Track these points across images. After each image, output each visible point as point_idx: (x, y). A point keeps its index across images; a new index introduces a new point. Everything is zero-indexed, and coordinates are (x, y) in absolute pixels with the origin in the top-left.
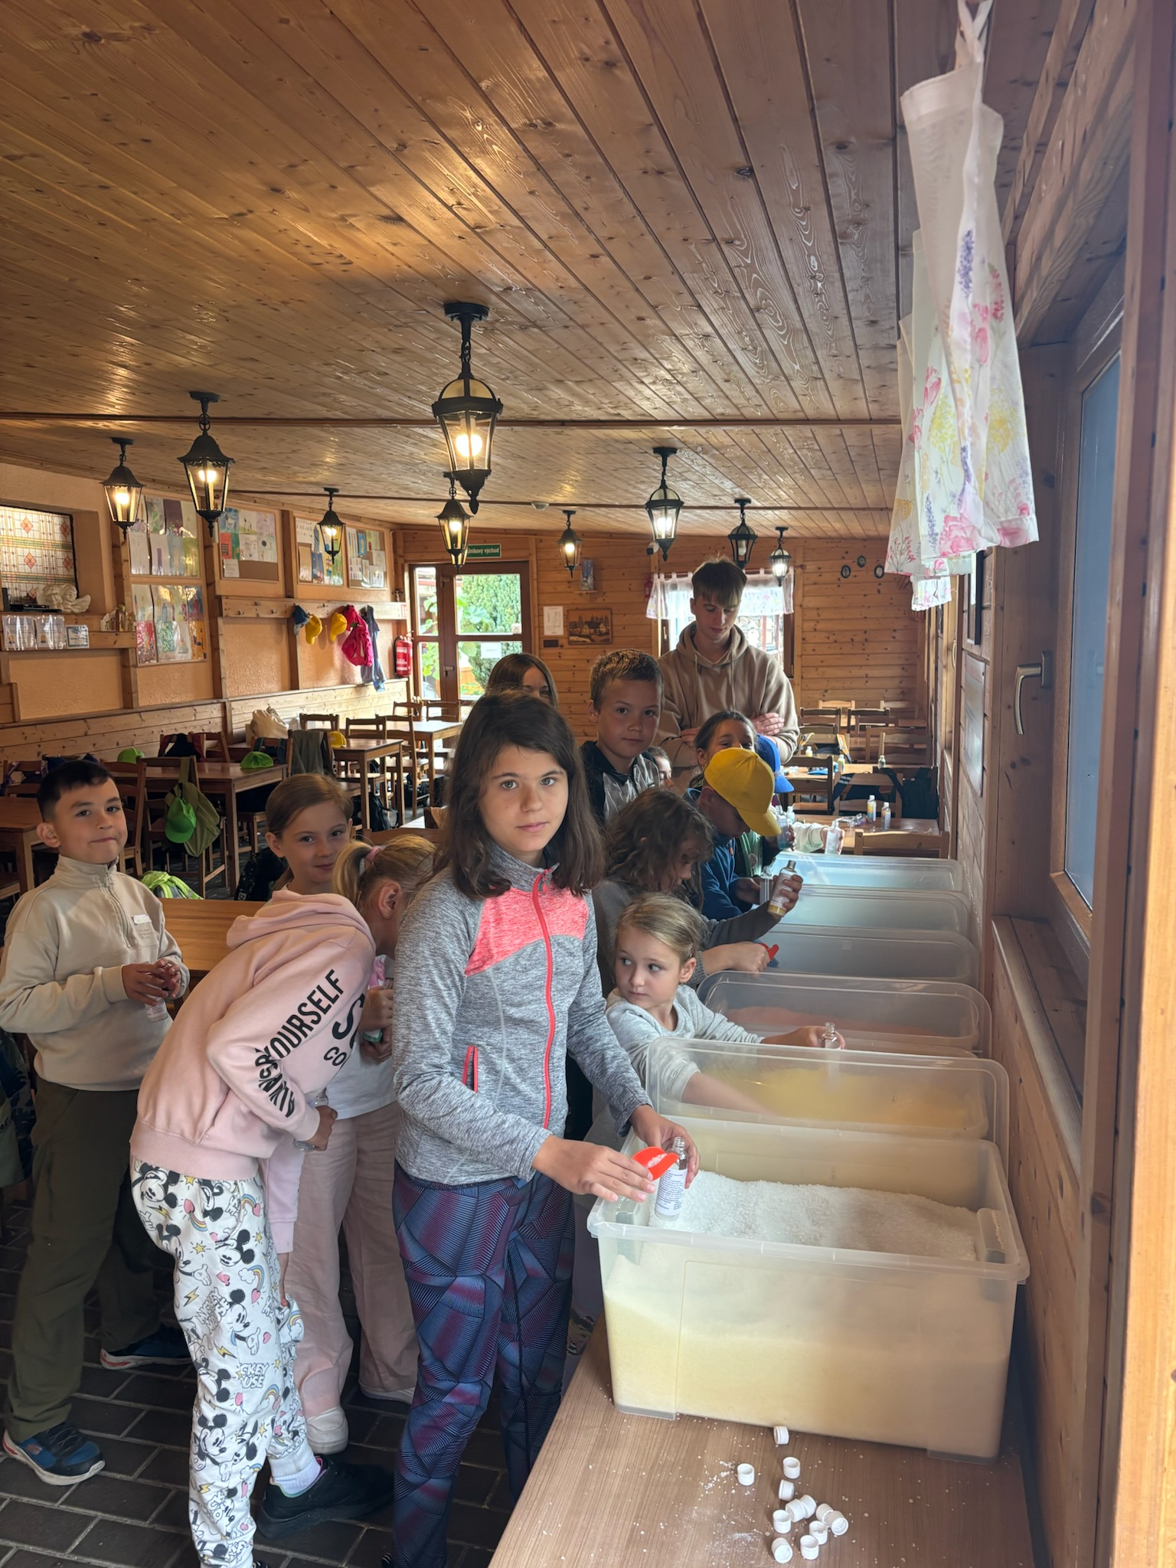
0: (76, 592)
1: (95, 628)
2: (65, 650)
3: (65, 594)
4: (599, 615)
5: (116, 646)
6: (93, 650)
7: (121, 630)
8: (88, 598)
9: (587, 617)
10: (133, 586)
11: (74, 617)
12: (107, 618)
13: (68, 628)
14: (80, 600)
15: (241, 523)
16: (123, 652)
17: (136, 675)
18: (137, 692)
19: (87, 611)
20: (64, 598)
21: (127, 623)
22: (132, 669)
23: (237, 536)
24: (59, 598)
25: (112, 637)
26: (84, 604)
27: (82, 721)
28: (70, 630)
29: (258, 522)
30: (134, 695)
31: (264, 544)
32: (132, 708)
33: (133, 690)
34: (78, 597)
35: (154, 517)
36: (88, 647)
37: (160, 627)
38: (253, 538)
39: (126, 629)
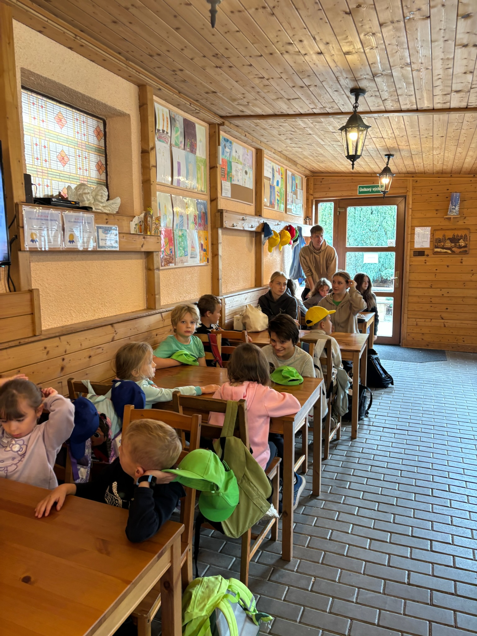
0: (107, 193)
1: (125, 230)
2: (94, 252)
3: (96, 195)
4: (460, 233)
5: (143, 250)
6: (122, 253)
7: (149, 233)
8: (118, 201)
9: (450, 234)
10: (158, 193)
11: (105, 217)
12: (136, 220)
13: (98, 228)
14: (110, 202)
15: (234, 153)
16: (149, 255)
17: (159, 278)
18: (159, 294)
19: (118, 213)
20: (95, 199)
21: (154, 226)
22: (156, 271)
23: (230, 162)
24: (91, 198)
25: (140, 240)
26: (114, 206)
27: (110, 326)
28: (100, 231)
29: (243, 155)
30: (157, 296)
31: (246, 173)
32: (155, 309)
33: (156, 293)
34: (108, 200)
35: (176, 132)
36: (118, 249)
37: (178, 233)
38: (240, 167)
39: (153, 232)
